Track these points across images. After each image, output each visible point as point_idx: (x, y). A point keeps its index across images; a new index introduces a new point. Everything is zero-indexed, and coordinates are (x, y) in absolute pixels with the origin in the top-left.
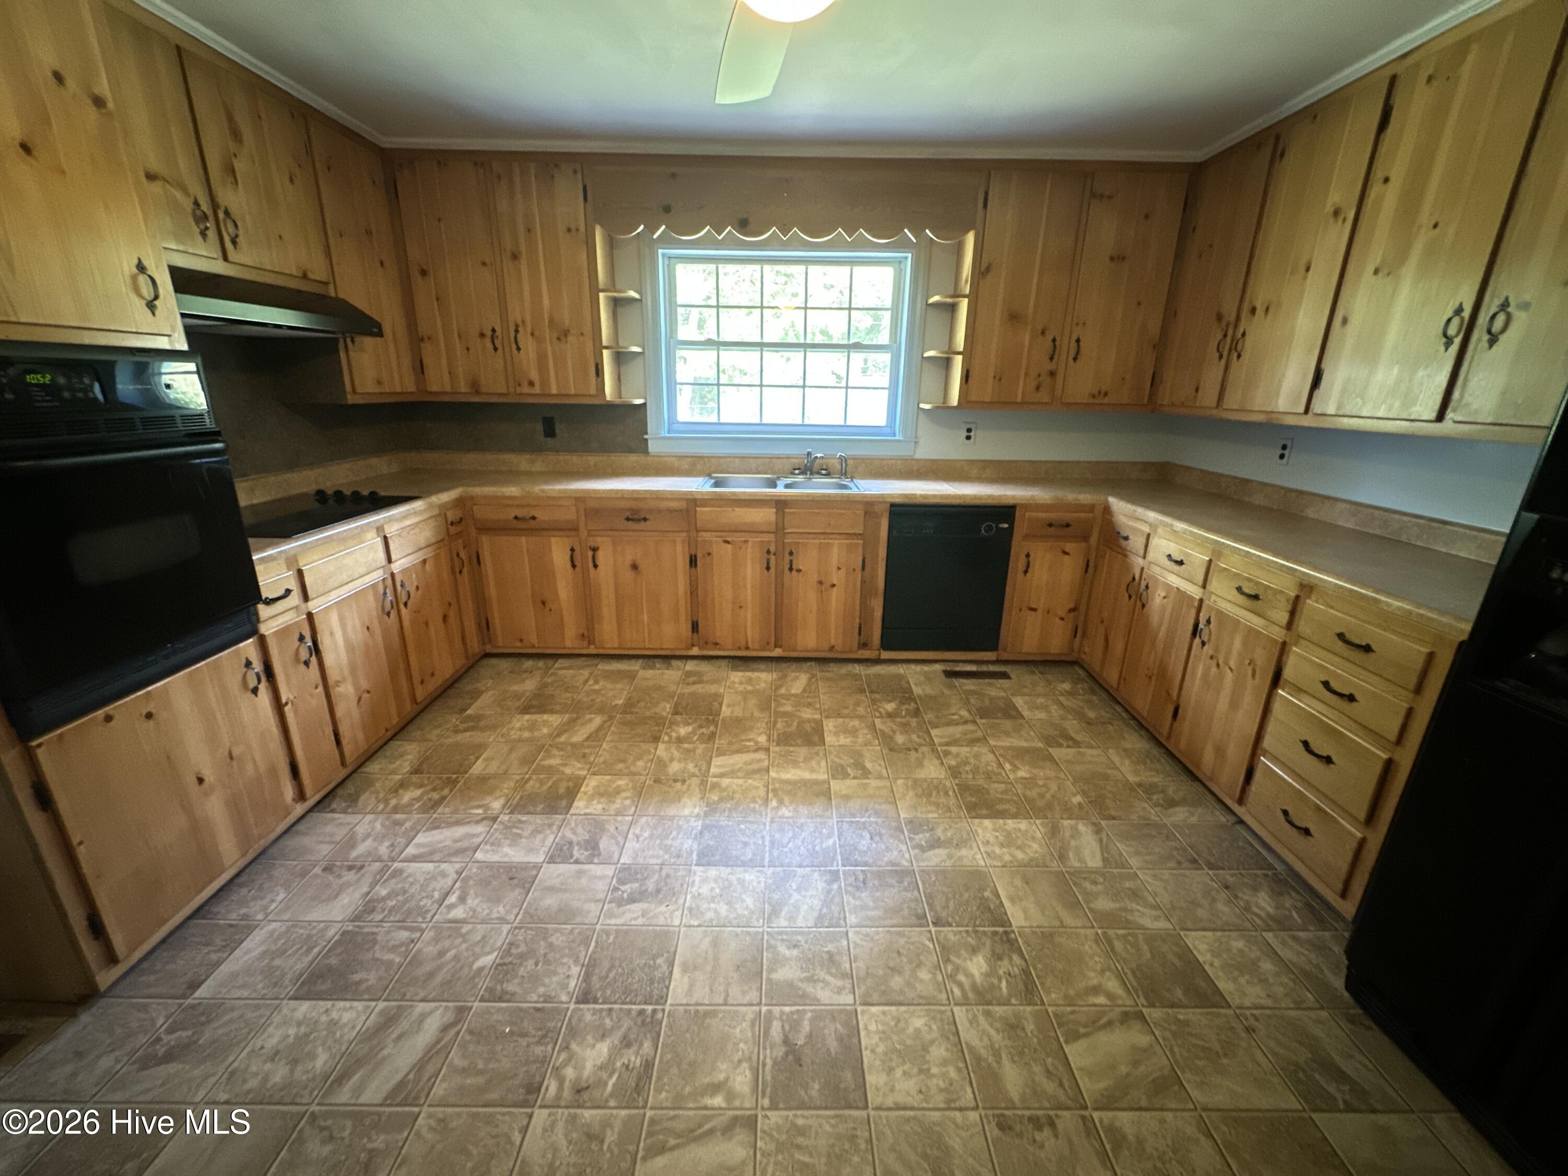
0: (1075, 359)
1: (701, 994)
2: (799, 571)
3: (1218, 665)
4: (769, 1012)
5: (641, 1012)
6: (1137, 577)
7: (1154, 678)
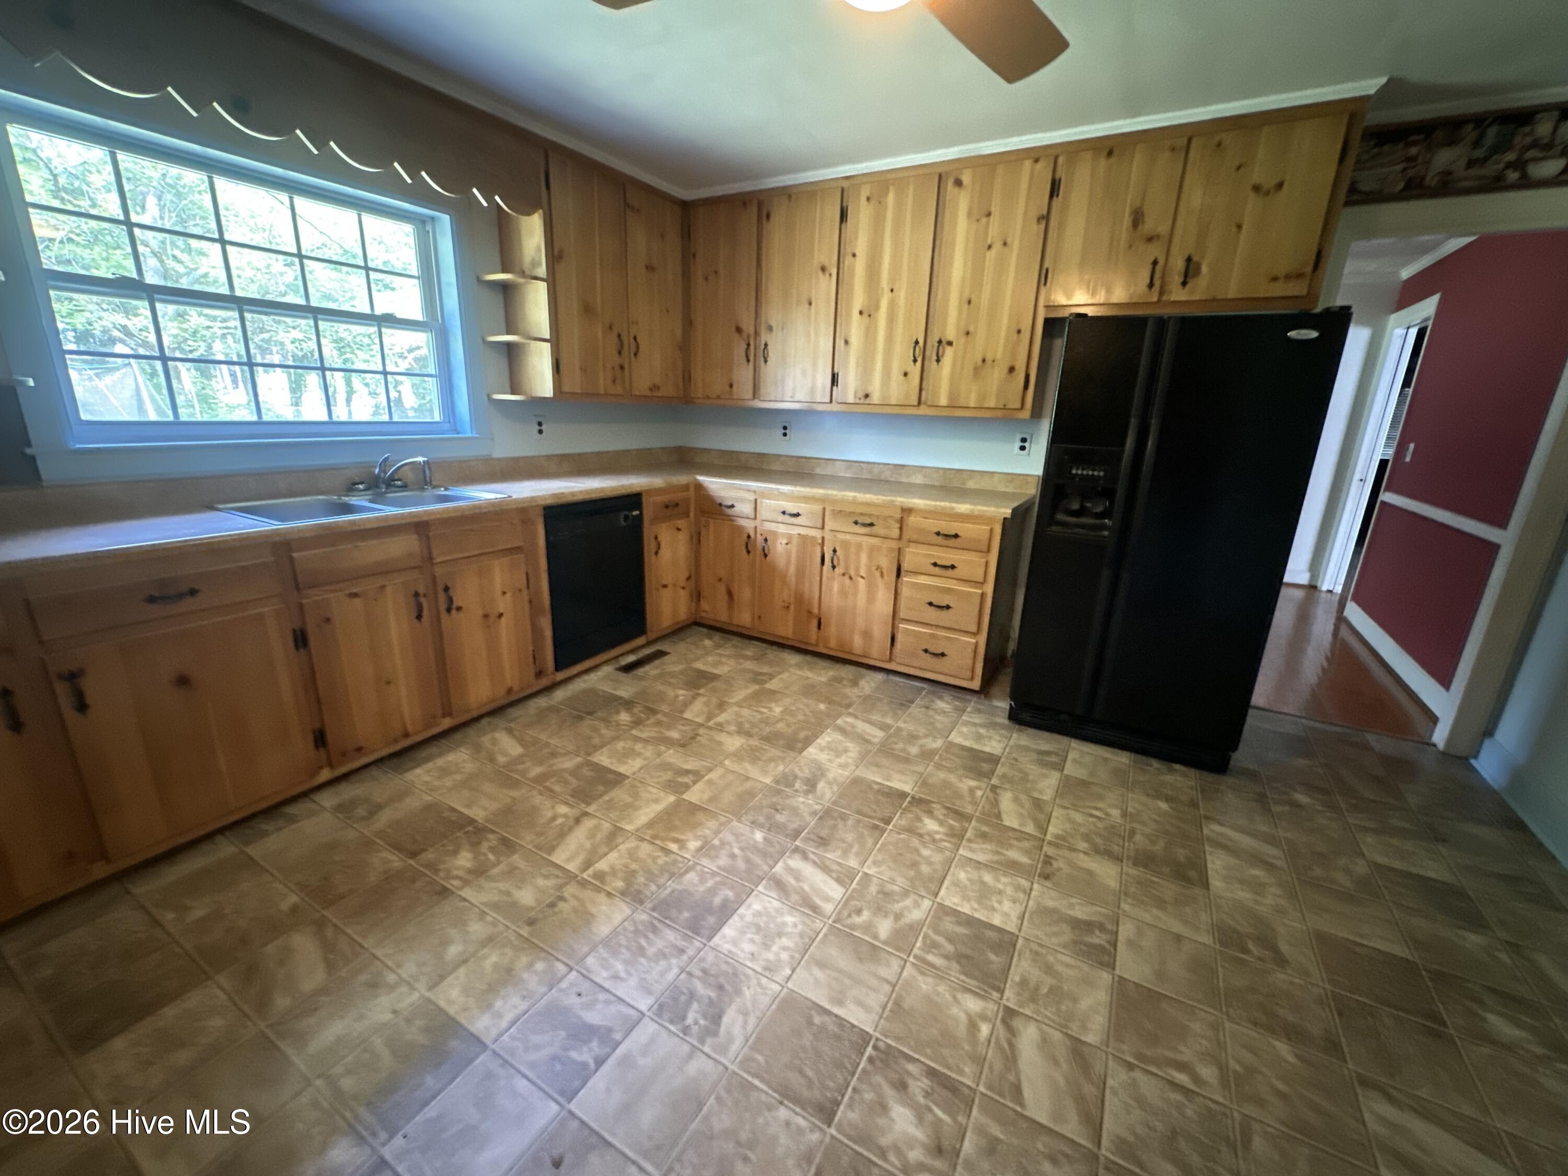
0: (636, 355)
1: (875, 1000)
2: (459, 609)
3: (851, 578)
4: (915, 957)
5: (871, 1060)
6: (752, 535)
7: (792, 607)
